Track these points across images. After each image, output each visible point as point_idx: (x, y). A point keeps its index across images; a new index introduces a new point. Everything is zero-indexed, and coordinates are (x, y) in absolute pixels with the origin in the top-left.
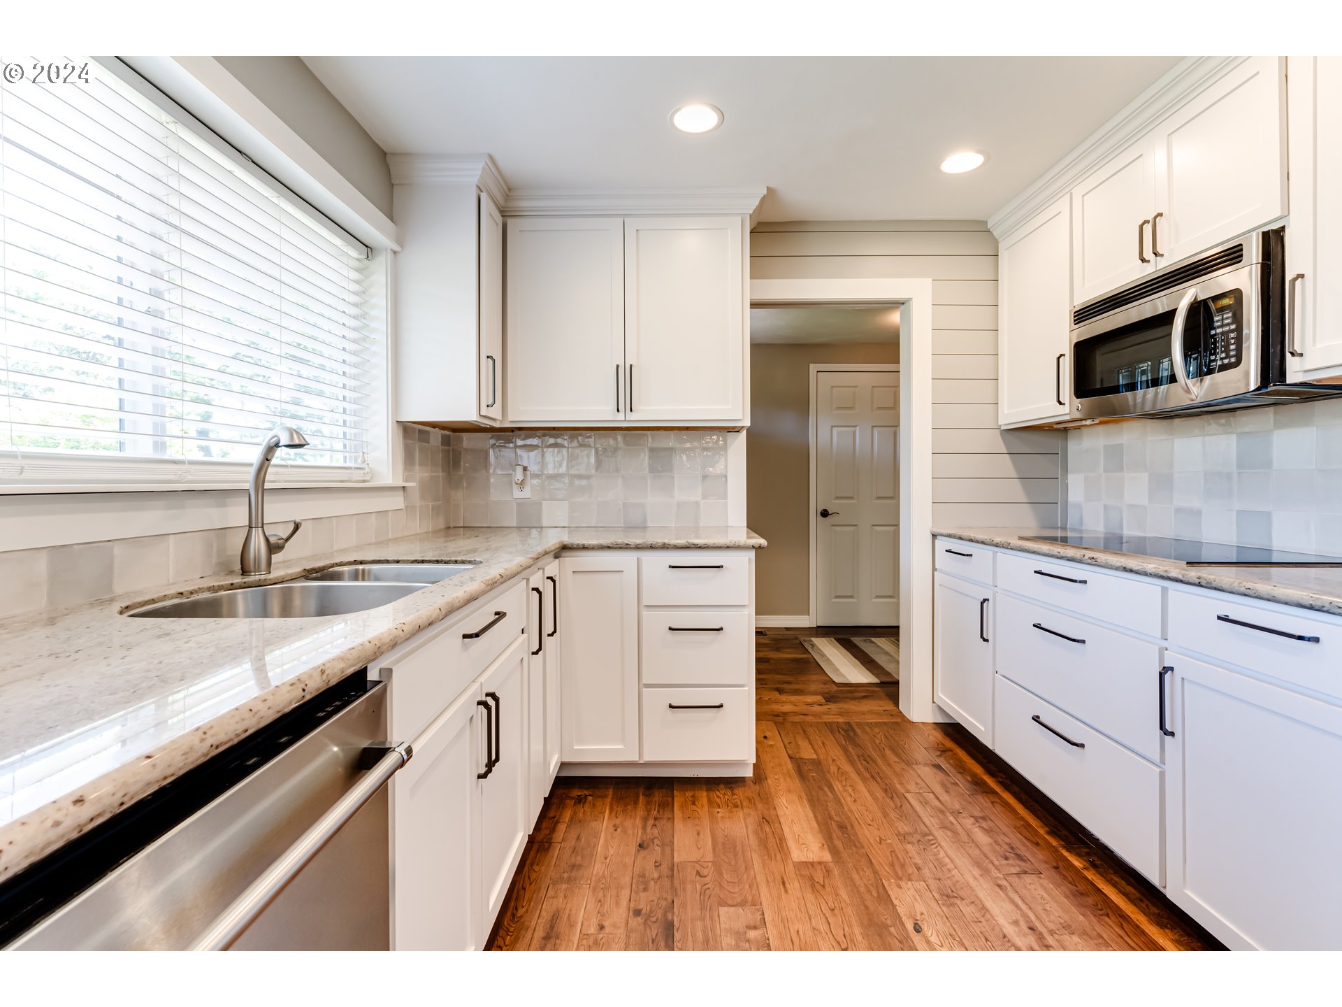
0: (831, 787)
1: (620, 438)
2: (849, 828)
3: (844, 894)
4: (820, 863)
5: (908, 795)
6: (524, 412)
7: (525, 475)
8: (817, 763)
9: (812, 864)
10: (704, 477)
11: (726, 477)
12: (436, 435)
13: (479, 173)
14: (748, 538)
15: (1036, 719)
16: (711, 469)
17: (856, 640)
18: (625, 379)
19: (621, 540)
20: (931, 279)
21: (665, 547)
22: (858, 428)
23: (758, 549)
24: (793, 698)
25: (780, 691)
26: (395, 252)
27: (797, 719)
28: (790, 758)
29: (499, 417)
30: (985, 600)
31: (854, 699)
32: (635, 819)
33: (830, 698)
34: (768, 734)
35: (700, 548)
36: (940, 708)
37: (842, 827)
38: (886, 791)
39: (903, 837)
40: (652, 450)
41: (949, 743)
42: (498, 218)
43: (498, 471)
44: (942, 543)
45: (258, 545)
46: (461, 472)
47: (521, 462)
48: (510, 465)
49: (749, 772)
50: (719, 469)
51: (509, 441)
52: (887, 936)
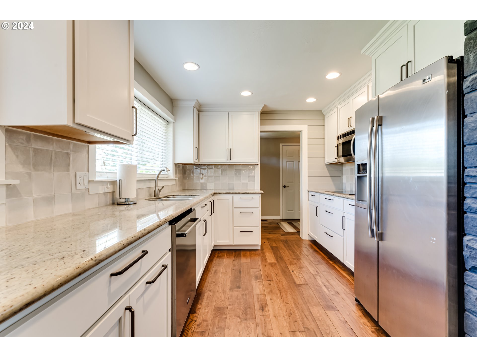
0: (279, 251)
1: (227, 166)
2: (282, 258)
3: (278, 267)
4: (274, 263)
5: (297, 253)
6: (203, 160)
7: (203, 176)
8: (277, 247)
9: (272, 263)
10: (249, 176)
11: (254, 176)
12: (181, 166)
13: (194, 103)
14: (260, 191)
15: (326, 233)
16: (251, 174)
17: (293, 222)
18: (229, 152)
19: (228, 192)
20: (307, 126)
21: (239, 193)
22: (294, 162)
23: (261, 194)
24: (273, 235)
25: (269, 233)
26: (174, 123)
27: (273, 239)
28: (270, 246)
29: (198, 162)
30: (317, 206)
31: (289, 235)
32: (232, 256)
33: (282, 235)
34: (265, 242)
35: (247, 193)
36: (310, 236)
37: (280, 257)
38: (292, 252)
39: (294, 259)
40: (235, 169)
41: (311, 243)
42: (198, 112)
43: (196, 175)
44: (310, 193)
45: (157, 190)
46: (186, 175)
47: (202, 172)
48: (199, 173)
49: (259, 248)
50: (253, 174)
51: (199, 167)
52: (286, 272)
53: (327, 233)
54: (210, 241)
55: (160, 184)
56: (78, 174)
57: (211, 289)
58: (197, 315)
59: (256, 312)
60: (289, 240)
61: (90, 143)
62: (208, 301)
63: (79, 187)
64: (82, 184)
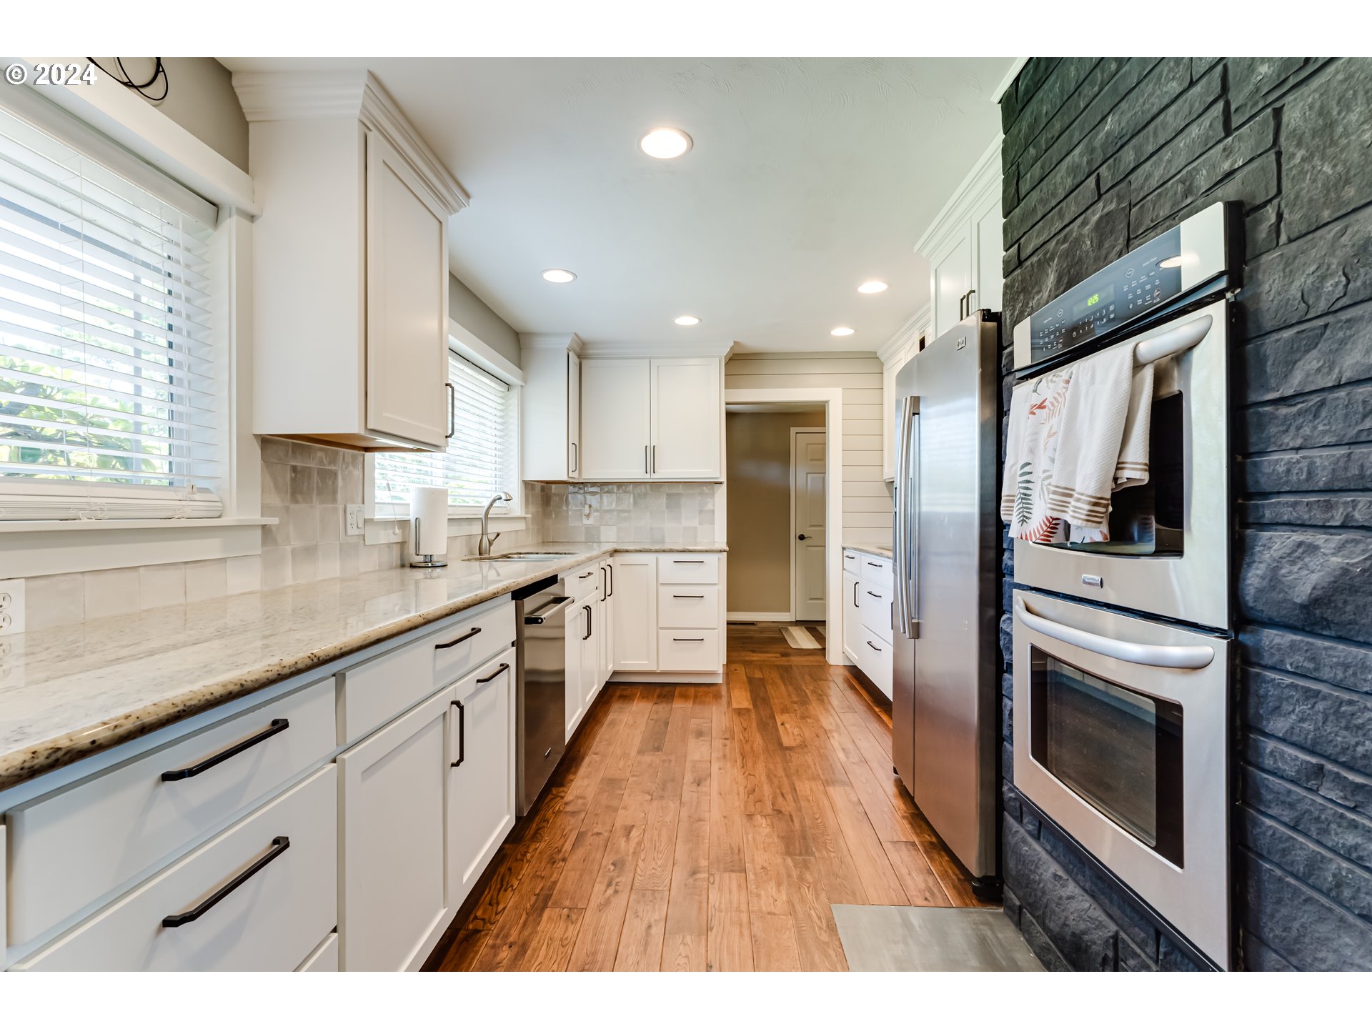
0: (765, 687)
1: (648, 487)
2: (768, 699)
3: (753, 716)
4: (746, 709)
6: (590, 474)
7: (590, 510)
8: (762, 680)
9: (742, 709)
10: (701, 512)
11: (713, 511)
12: (538, 486)
13: (569, 342)
14: (726, 546)
15: (869, 643)
16: (705, 507)
17: (813, 627)
18: (651, 454)
19: (647, 547)
20: (841, 389)
21: (671, 551)
23: (729, 552)
24: (761, 655)
26: (522, 386)
27: (759, 663)
28: (747, 677)
29: (577, 477)
30: (857, 583)
31: (800, 655)
32: (654, 695)
33: (784, 655)
34: (737, 669)
35: (692, 551)
36: (847, 658)
37: (764, 699)
38: (795, 689)
39: (795, 702)
40: (668, 495)
41: (847, 673)
42: (577, 361)
43: (574, 508)
44: (846, 553)
45: (485, 542)
46: (551, 508)
47: (588, 502)
48: (581, 504)
49: (720, 680)
50: (709, 507)
51: (580, 489)
52: (768, 727)
53: (873, 644)
54: (603, 662)
55: (493, 528)
56: (350, 507)
57: (598, 750)
58: (565, 789)
59: (684, 787)
60: (797, 666)
61: (367, 449)
62: (590, 769)
63: (350, 532)
64: (355, 527)
